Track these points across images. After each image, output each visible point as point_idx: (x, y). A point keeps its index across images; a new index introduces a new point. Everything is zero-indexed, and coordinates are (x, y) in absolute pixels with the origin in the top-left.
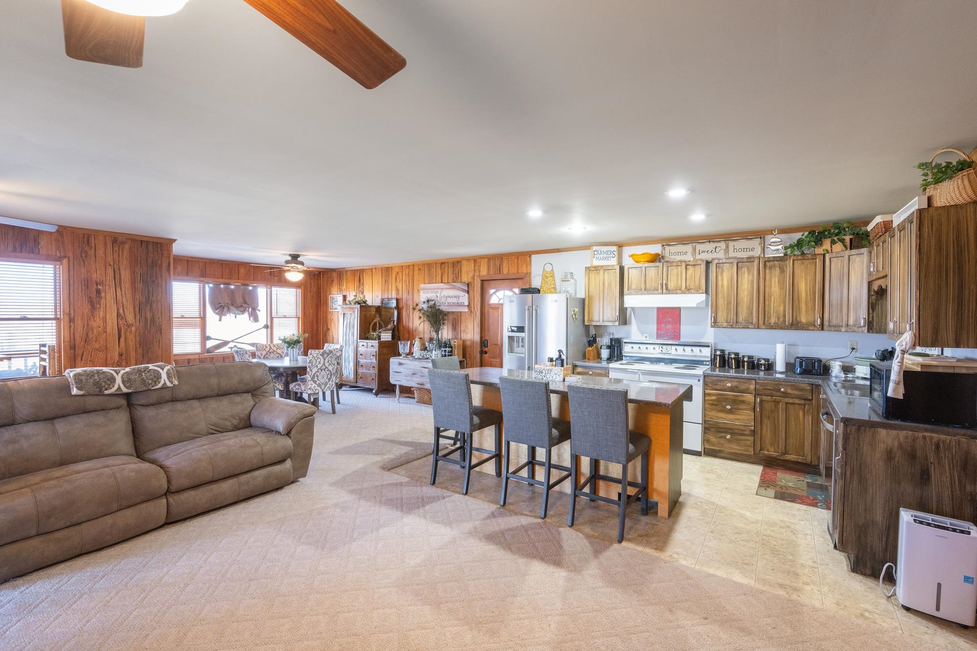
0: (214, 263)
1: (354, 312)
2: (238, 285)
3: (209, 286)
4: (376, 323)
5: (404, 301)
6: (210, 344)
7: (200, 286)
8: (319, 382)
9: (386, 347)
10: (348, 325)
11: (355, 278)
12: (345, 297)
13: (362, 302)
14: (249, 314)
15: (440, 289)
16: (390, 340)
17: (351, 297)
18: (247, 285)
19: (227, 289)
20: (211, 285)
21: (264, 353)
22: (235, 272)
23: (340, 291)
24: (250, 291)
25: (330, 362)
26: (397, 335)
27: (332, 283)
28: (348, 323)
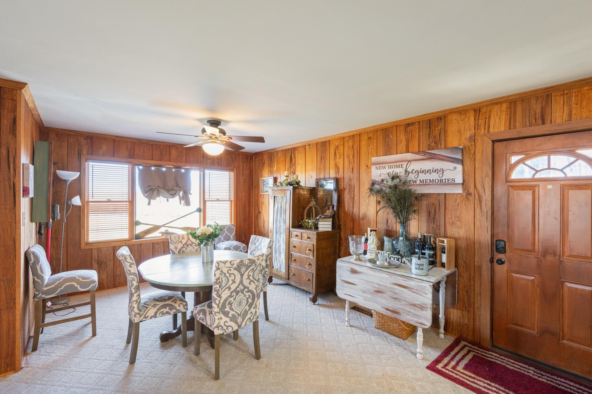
0: (143, 143)
1: (285, 194)
2: (170, 167)
3: (139, 169)
4: (311, 208)
5: (346, 181)
6: (139, 229)
7: (129, 167)
8: (234, 313)
9: (324, 239)
10: (279, 210)
11: (287, 159)
12: (275, 180)
13: (294, 183)
14: (180, 197)
15: (405, 161)
16: (330, 230)
17: (282, 178)
18: (179, 167)
19: (158, 172)
20: (141, 167)
21: (180, 246)
22: (166, 154)
23: (271, 174)
24: (182, 173)
25: (251, 278)
26: (337, 223)
27: (263, 166)
28: (279, 208)
